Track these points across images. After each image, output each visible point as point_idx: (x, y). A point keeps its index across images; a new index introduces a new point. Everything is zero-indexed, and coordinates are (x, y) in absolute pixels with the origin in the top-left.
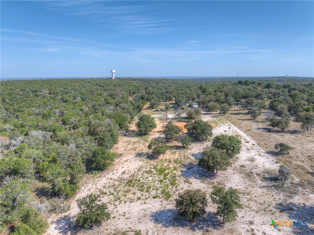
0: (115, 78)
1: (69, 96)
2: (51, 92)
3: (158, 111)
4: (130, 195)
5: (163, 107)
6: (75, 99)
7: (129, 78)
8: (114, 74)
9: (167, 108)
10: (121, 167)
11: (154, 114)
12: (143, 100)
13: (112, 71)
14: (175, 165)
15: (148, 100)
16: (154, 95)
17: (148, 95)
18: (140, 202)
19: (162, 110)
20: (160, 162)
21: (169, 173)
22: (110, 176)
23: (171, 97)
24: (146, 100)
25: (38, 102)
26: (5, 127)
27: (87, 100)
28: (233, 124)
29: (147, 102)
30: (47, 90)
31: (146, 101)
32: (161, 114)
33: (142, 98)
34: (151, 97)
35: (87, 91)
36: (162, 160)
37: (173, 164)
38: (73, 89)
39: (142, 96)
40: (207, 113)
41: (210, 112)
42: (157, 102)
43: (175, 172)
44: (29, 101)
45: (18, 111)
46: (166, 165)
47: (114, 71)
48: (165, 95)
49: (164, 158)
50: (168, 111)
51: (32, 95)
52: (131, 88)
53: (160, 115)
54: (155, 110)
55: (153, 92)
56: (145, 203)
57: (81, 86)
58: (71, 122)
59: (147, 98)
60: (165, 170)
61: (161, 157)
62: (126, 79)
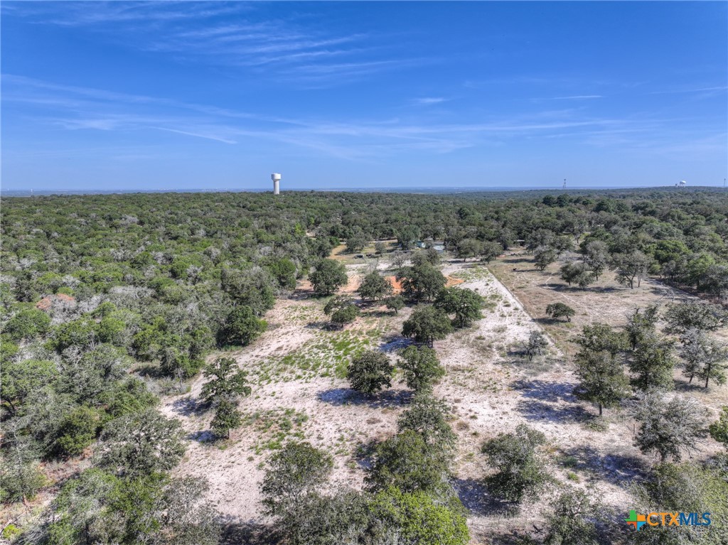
0: (280, 192)
1: (182, 228)
2: (142, 219)
3: (361, 257)
4: (286, 374)
5: (373, 251)
6: (193, 234)
7: (312, 192)
8: (278, 183)
9: (379, 252)
10: (275, 341)
11: (353, 264)
12: (333, 237)
13: (273, 176)
14: (367, 337)
15: (344, 236)
16: (357, 226)
17: (345, 227)
18: (300, 380)
19: (369, 256)
20: (343, 334)
21: (354, 347)
22: (257, 352)
23: (392, 231)
24: (341, 237)
25: (120, 239)
26: (64, 281)
27: (219, 235)
28: (497, 278)
29: (341, 241)
30: (135, 215)
31: (341, 239)
32: (365, 262)
33: (333, 233)
34: (352, 231)
35: (219, 218)
36: (347, 331)
37: (364, 337)
38: (189, 215)
39: (333, 228)
40: (458, 260)
41: (461, 258)
42: (361, 239)
43: (365, 346)
44: (100, 236)
45: (82, 255)
46: (352, 337)
47: (278, 176)
48: (381, 227)
49: (351, 329)
50: (380, 258)
51: (104, 226)
52: (312, 211)
53: (364, 265)
54: (355, 255)
55: (355, 220)
56: (306, 382)
57: (206, 209)
58: (188, 273)
59: (343, 232)
60: (349, 343)
61: (348, 327)
62: (304, 194)
